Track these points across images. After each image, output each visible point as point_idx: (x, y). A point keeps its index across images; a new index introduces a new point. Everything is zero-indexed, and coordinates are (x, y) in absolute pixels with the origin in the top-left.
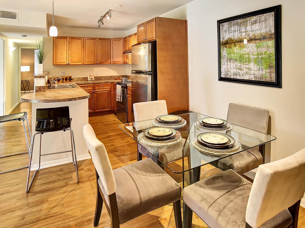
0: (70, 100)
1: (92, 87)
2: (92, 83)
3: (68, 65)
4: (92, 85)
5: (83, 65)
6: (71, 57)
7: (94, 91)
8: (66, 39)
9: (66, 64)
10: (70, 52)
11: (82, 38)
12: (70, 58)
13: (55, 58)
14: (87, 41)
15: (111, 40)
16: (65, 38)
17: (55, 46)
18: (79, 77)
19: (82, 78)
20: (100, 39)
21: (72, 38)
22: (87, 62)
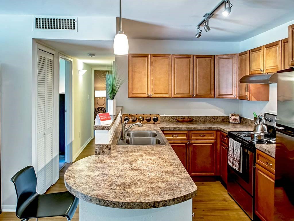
0: (154, 207)
1: (185, 135)
2: (185, 129)
3: (149, 97)
4: (185, 132)
5: (172, 98)
6: (154, 85)
7: (189, 142)
8: (146, 58)
9: (146, 95)
10: (152, 78)
11: (170, 55)
12: (152, 87)
13: (130, 87)
14: (177, 59)
15: (216, 58)
16: (145, 56)
17: (130, 68)
18: (164, 115)
19: (170, 117)
20: (198, 56)
21: (155, 56)
22: (177, 94)
